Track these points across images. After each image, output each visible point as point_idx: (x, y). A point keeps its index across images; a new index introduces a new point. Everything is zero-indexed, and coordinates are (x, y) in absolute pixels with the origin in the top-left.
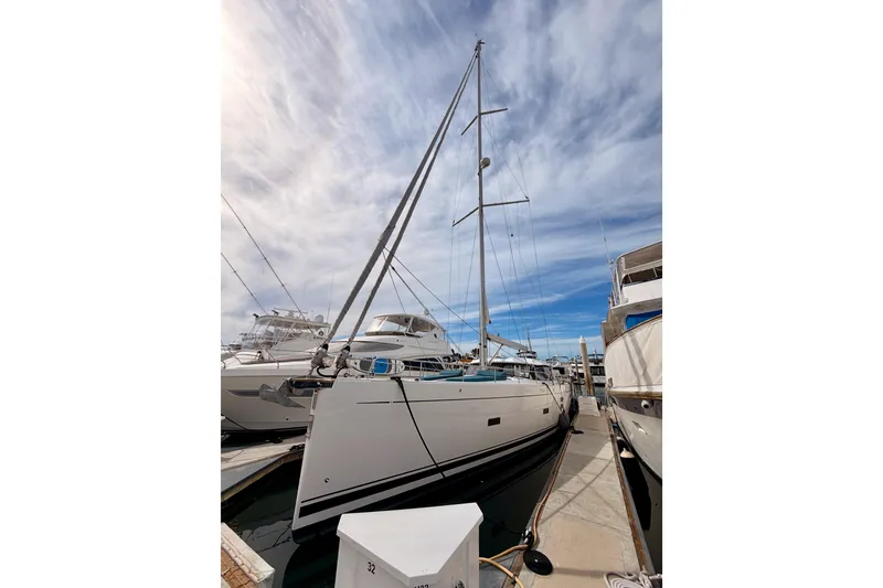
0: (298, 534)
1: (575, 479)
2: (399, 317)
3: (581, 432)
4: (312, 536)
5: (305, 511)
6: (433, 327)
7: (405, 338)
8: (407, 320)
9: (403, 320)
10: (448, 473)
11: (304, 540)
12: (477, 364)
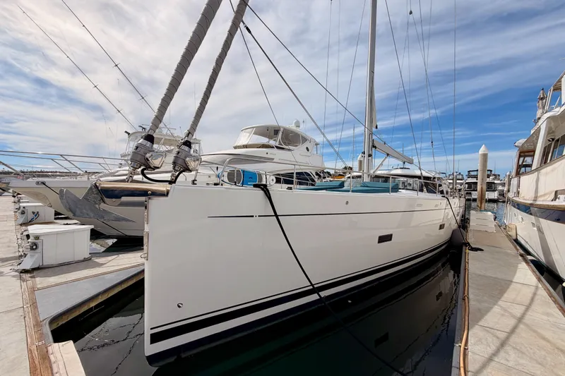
0: (152, 359)
1: (496, 309)
2: (268, 128)
3: (481, 250)
4: (172, 360)
5: (156, 338)
6: (305, 140)
7: (275, 150)
8: (276, 132)
9: (273, 132)
10: (324, 294)
11: (162, 363)
12: (359, 177)
